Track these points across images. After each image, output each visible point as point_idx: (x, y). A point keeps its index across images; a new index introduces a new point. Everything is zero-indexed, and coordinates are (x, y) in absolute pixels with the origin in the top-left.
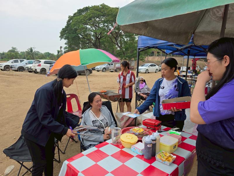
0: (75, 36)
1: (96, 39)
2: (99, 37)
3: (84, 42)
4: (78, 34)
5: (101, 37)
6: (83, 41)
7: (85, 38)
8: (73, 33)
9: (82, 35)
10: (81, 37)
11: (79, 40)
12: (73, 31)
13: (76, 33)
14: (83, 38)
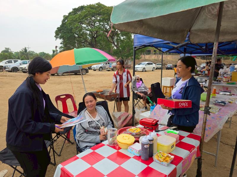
0: (71, 35)
1: (92, 38)
2: (95, 36)
3: (80, 41)
4: (74, 34)
5: (97, 36)
8: (68, 33)
9: (77, 35)
10: (77, 36)
11: (74, 39)
12: (68, 31)
13: (71, 32)
14: (79, 37)
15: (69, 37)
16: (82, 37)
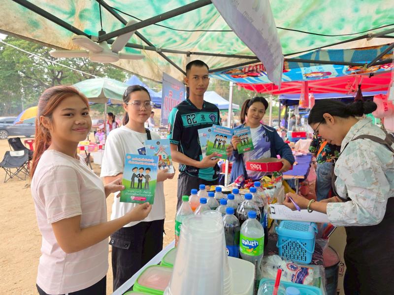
0: (11, 74)
1: (54, 80)
2: (59, 77)
3: (30, 84)
4: (17, 71)
5: (62, 78)
6: (28, 82)
7: (31, 78)
8: (7, 70)
9: (24, 73)
10: (23, 75)
11: (18, 81)
12: (6, 65)
13: (13, 69)
14: (27, 77)
15: (9, 76)
16: (33, 76)
